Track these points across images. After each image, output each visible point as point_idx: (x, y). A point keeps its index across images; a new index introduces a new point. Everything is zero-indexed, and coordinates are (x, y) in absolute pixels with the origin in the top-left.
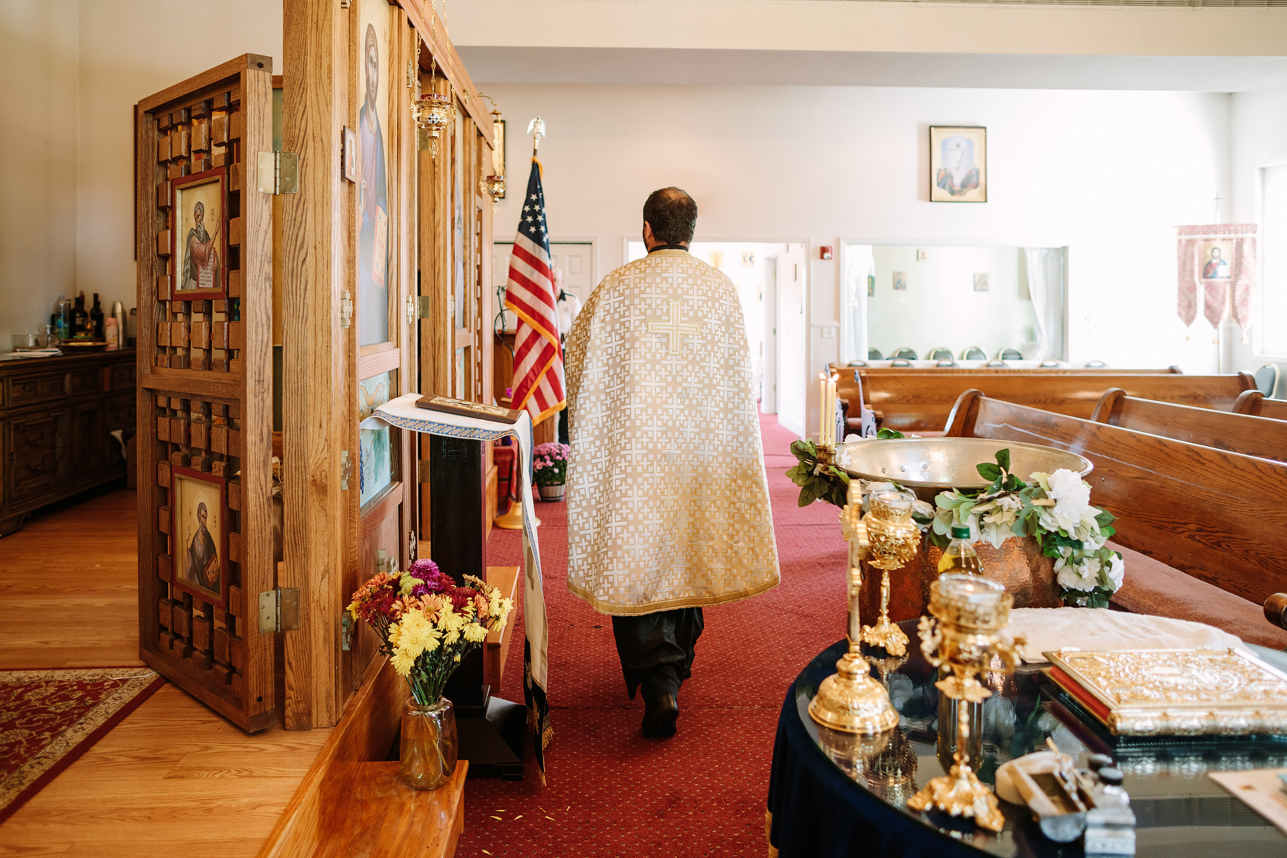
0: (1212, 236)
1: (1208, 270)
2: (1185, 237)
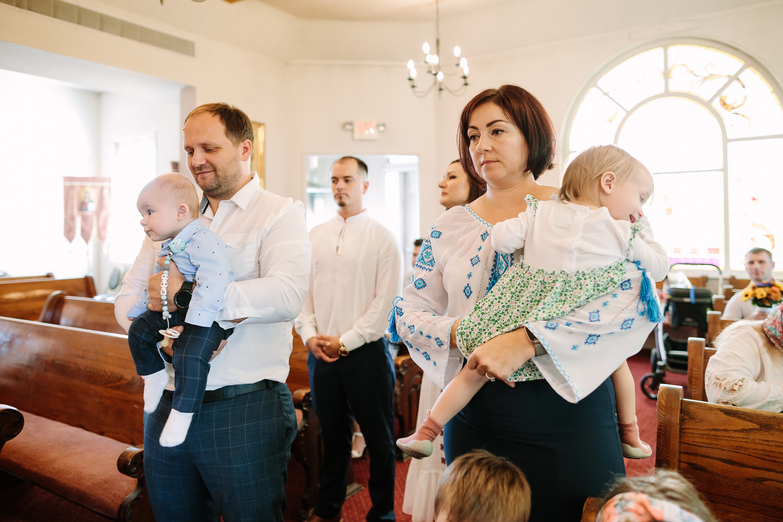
0: (84, 184)
1: (83, 206)
2: (68, 184)
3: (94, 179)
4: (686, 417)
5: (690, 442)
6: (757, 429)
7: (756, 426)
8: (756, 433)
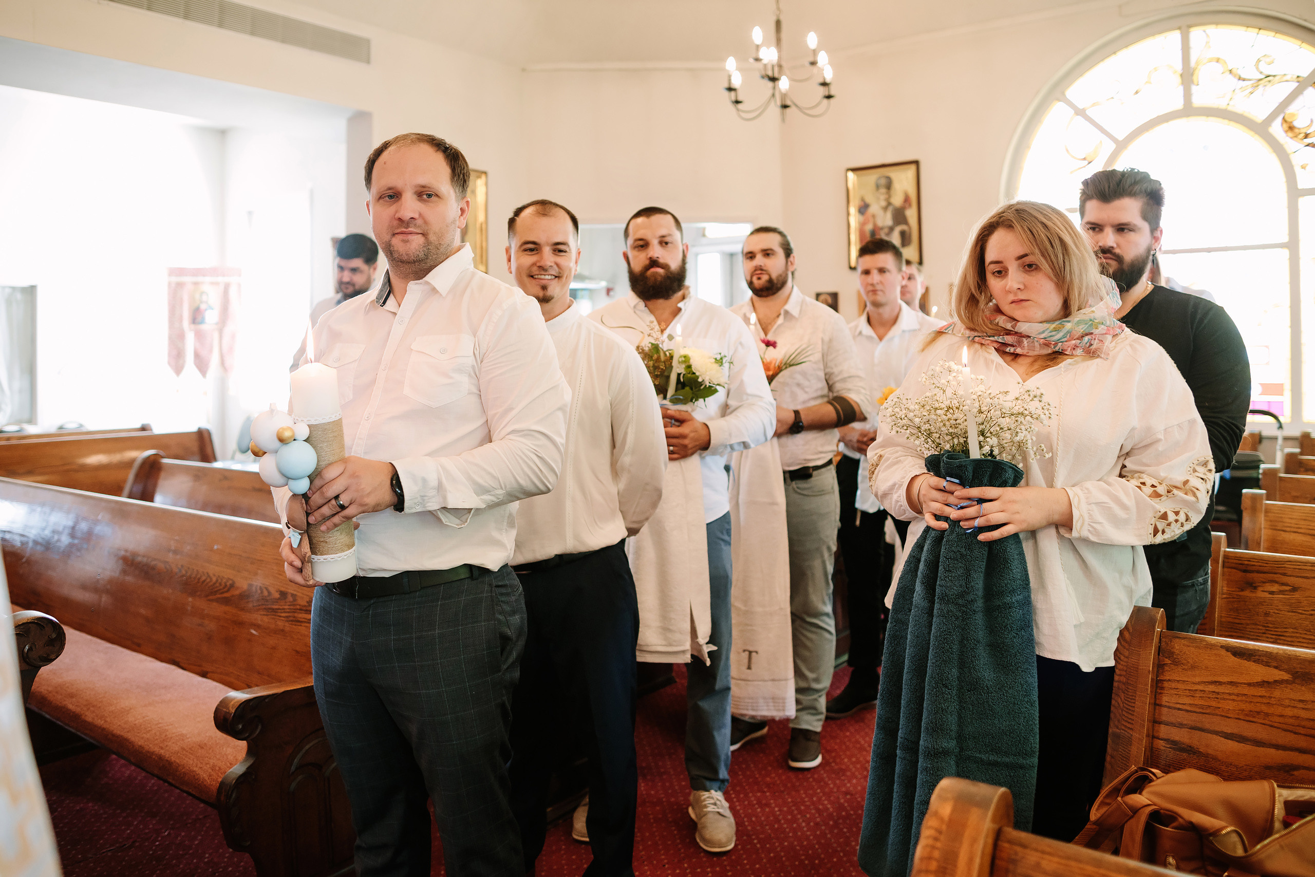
0: (200, 279)
1: (197, 317)
2: (174, 279)
3: (214, 272)
4: (1167, 661)
5: (1171, 705)
6: (1287, 681)
7: (1286, 676)
8: (1286, 687)
